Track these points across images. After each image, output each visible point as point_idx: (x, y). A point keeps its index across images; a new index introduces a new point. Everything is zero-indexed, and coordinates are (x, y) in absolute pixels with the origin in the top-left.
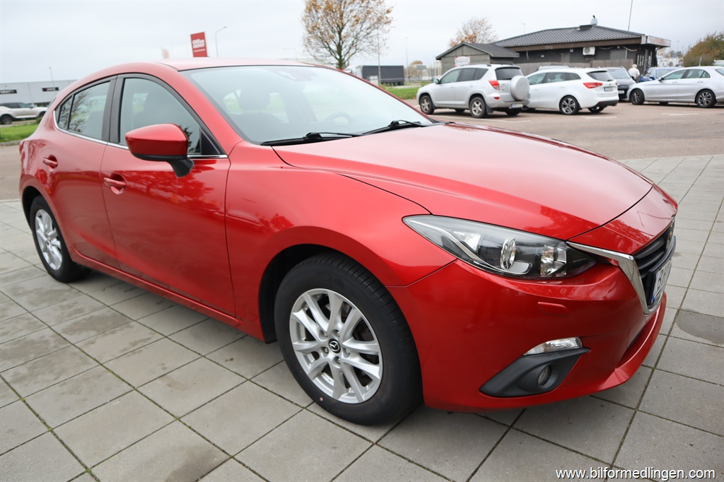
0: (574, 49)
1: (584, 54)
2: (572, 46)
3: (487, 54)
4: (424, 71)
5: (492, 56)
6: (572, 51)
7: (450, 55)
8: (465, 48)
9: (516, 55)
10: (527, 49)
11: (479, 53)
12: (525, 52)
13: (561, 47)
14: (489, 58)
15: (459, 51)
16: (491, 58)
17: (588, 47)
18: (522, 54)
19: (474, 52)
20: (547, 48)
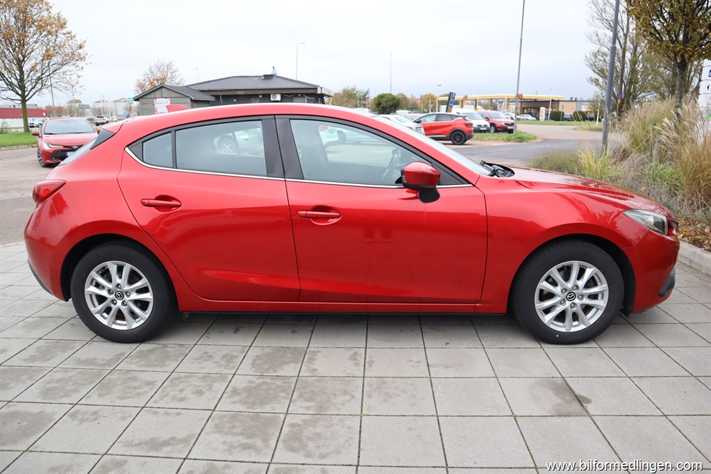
0: (263, 95)
1: (272, 99)
2: (261, 92)
3: (187, 97)
4: (87, 110)
5: (193, 99)
6: (261, 97)
7: (149, 96)
8: (164, 90)
9: (212, 99)
10: (220, 94)
11: (179, 96)
12: (220, 96)
13: (251, 93)
14: (189, 101)
15: (158, 93)
16: (192, 100)
17: (274, 94)
18: (217, 97)
19: (174, 95)
20: (239, 93)
